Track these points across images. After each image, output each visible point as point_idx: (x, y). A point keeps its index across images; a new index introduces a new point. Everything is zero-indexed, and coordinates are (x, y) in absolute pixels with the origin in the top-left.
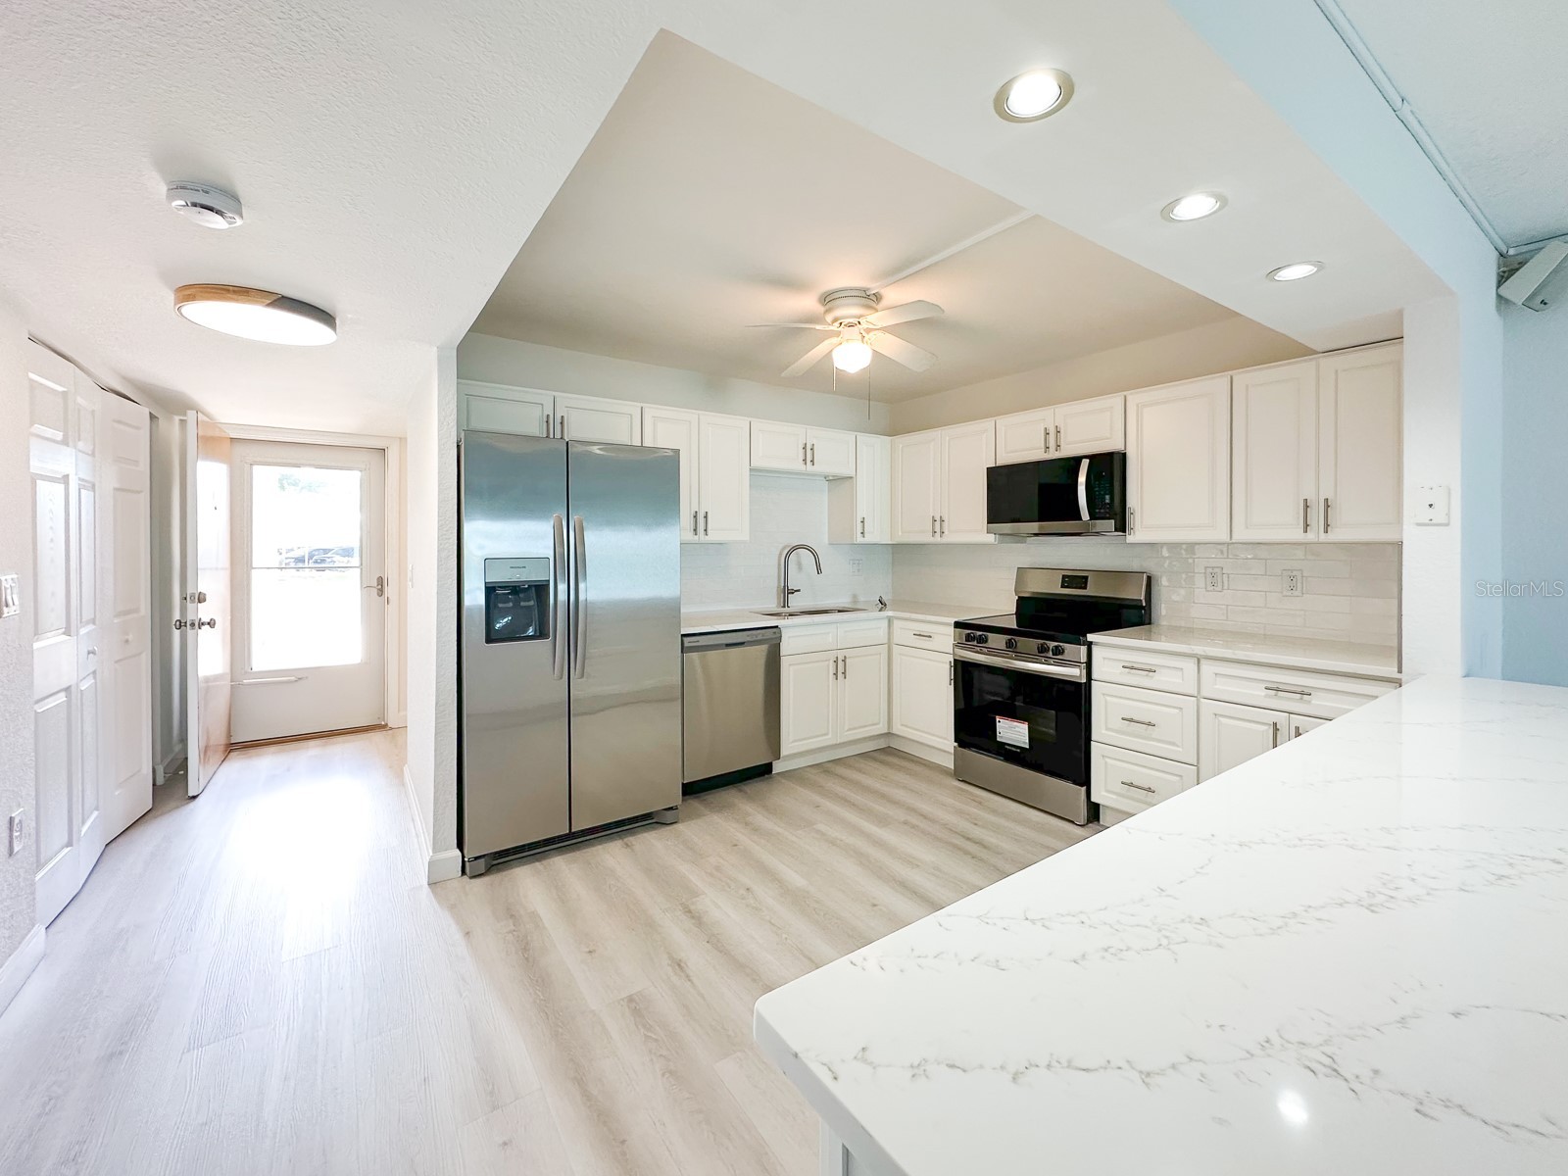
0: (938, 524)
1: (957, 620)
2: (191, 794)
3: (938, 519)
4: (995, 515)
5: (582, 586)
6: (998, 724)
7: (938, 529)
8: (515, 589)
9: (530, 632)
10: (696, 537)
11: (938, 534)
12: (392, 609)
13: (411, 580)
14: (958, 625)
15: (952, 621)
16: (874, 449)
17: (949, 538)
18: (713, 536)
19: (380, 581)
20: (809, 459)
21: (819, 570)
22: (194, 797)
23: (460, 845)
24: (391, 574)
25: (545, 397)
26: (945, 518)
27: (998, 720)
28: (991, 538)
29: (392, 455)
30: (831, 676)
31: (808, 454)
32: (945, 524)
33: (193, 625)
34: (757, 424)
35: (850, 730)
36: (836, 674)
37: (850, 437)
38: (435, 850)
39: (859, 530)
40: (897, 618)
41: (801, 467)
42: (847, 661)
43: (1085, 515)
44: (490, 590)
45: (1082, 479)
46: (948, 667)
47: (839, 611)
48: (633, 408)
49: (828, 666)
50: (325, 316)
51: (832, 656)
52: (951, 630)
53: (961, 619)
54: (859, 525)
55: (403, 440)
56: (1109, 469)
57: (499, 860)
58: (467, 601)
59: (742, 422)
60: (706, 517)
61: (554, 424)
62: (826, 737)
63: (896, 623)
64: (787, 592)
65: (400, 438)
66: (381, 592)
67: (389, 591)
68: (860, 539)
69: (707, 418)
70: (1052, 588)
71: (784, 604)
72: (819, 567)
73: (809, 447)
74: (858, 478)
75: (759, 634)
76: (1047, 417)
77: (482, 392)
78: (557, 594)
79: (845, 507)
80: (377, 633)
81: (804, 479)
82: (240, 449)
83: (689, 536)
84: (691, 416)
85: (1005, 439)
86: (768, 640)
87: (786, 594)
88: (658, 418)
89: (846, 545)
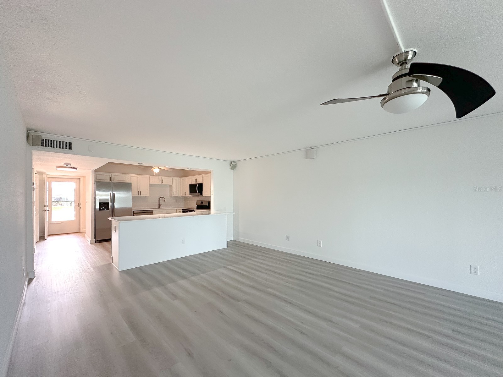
4: (191, 192)
5: (114, 203)
8: (104, 203)
9: (106, 209)
10: (139, 196)
12: (81, 210)
13: (87, 203)
16: (176, 180)
17: (186, 196)
18: (142, 195)
19: (79, 204)
20: (162, 182)
22: (46, 240)
23: (95, 239)
24: (81, 202)
25: (110, 174)
28: (191, 196)
29: (81, 180)
31: (162, 181)
32: (185, 194)
33: (46, 210)
34: (151, 177)
37: (171, 178)
38: (91, 240)
41: (160, 183)
43: (198, 193)
44: (100, 203)
45: (197, 187)
48: (126, 175)
50: (76, 168)
54: (173, 193)
55: (84, 177)
56: (201, 186)
57: (101, 241)
58: (96, 208)
59: (148, 176)
60: (140, 192)
61: (112, 178)
65: (83, 177)
66: (79, 206)
67: (81, 206)
68: (173, 196)
69: (140, 176)
70: (200, 204)
71: (159, 207)
72: (165, 201)
73: (162, 180)
74: (173, 186)
75: (149, 211)
76: (196, 177)
77: (99, 174)
78: (110, 204)
79: (171, 190)
80: (78, 215)
81: (161, 186)
82: (50, 179)
83: (137, 195)
84: (138, 176)
85: (192, 180)
86: (151, 212)
87: (159, 205)
88: (131, 177)
89: (171, 197)
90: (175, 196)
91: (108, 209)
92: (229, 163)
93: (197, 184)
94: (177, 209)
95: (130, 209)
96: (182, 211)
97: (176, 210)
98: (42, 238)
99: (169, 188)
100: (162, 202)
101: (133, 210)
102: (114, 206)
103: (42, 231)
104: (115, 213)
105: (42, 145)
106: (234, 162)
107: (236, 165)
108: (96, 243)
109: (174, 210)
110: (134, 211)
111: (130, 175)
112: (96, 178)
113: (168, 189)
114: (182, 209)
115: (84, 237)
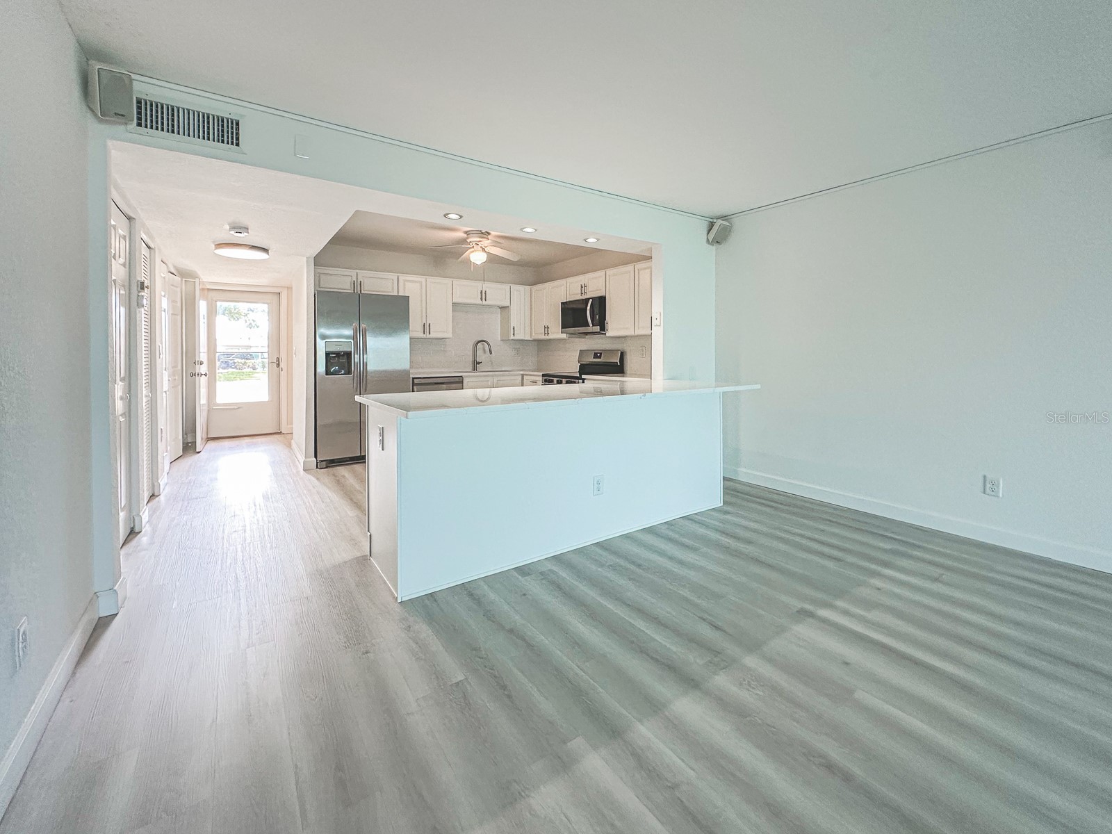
0: (546, 330)
2: (197, 450)
3: (546, 328)
4: (565, 325)
5: (365, 356)
7: (546, 332)
8: (338, 354)
9: (343, 372)
10: (425, 335)
11: (547, 335)
12: (283, 374)
13: (295, 354)
15: (541, 374)
16: (521, 291)
17: (550, 336)
18: (433, 335)
19: (278, 359)
20: (483, 298)
22: (199, 452)
23: (316, 457)
24: (283, 356)
25: (353, 273)
26: (549, 327)
28: (564, 336)
29: (284, 296)
31: (483, 295)
32: (549, 330)
33: (198, 375)
34: (456, 282)
37: (507, 286)
38: (306, 457)
39: (512, 332)
40: (525, 375)
41: (478, 301)
43: (591, 325)
44: (327, 354)
45: (589, 308)
48: (394, 276)
50: (266, 250)
54: (512, 330)
55: (289, 288)
56: (601, 302)
57: (331, 463)
58: (318, 370)
59: (448, 281)
60: (429, 326)
61: (356, 285)
63: (525, 377)
65: (287, 288)
66: (278, 365)
67: (282, 365)
68: (512, 337)
69: (430, 279)
70: (590, 359)
71: (474, 369)
72: (490, 351)
73: (484, 292)
74: (512, 308)
75: (452, 380)
76: (582, 279)
77: (325, 272)
78: (356, 358)
79: (506, 321)
80: (276, 386)
81: (481, 308)
82: (212, 294)
83: (421, 335)
84: (422, 279)
85: (569, 289)
86: (456, 382)
87: (476, 364)
88: (405, 281)
89: (505, 340)
90: (517, 337)
91: (349, 372)
92: (705, 225)
93: (589, 299)
94: (523, 375)
95: (406, 373)
96: (541, 378)
97: (520, 377)
98: (189, 447)
99: (499, 315)
100: (481, 356)
101: (412, 376)
102: (365, 365)
103: (189, 429)
104: (365, 383)
105: (139, 125)
106: (722, 217)
107: (731, 226)
108: (317, 467)
109: (518, 377)
110: (413, 378)
111: (403, 277)
112: (318, 282)
113: (497, 317)
114: (543, 375)
115: (289, 446)
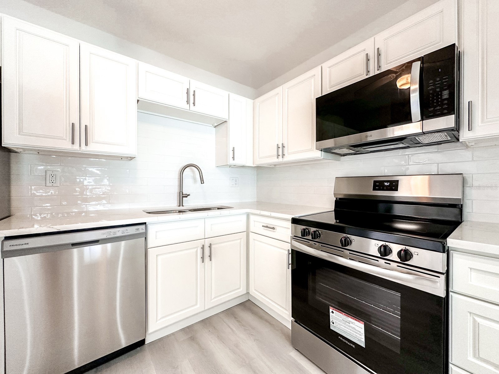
0: (280, 150)
1: (293, 216)
3: (280, 146)
6: (331, 314)
7: (280, 153)
11: (280, 157)
14: (295, 221)
15: (290, 217)
17: (288, 158)
20: (191, 101)
21: (202, 181)
26: (285, 145)
27: (331, 310)
30: (199, 260)
32: (285, 149)
35: (215, 298)
36: (203, 258)
37: (226, 93)
39: (231, 156)
40: (253, 214)
42: (213, 247)
46: (287, 252)
47: (218, 209)
49: (197, 251)
51: (200, 243)
52: (289, 224)
53: (297, 216)
54: (231, 152)
60: (86, 130)
62: (196, 307)
63: (252, 218)
64: (182, 196)
68: (231, 162)
